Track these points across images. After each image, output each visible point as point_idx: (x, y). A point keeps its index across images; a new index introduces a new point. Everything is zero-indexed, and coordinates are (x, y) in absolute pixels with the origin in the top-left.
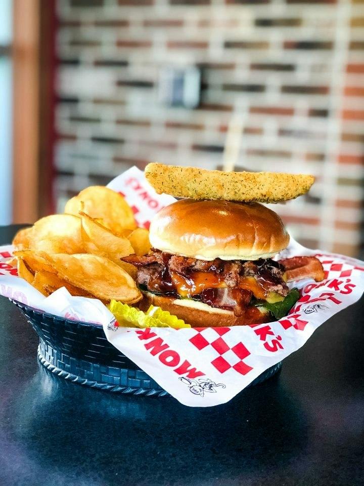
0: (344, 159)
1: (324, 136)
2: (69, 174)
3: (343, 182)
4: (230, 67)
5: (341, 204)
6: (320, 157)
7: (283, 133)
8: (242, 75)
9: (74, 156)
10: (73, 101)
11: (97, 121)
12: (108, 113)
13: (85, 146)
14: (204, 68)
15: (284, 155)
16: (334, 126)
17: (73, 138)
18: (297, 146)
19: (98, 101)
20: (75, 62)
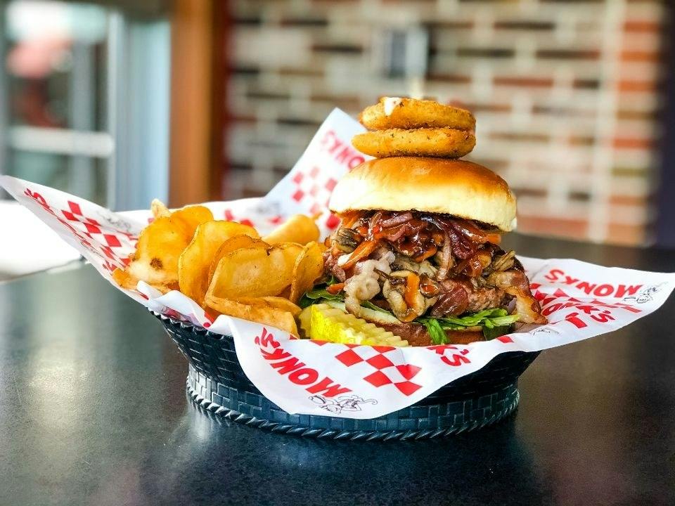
0: (620, 143)
1: (593, 114)
2: (246, 167)
3: (619, 172)
4: (467, 26)
5: (617, 200)
6: (588, 141)
7: (538, 110)
8: (483, 36)
9: (253, 144)
10: (252, 72)
11: (285, 97)
12: (300, 88)
13: (267, 131)
14: (432, 28)
15: (541, 139)
16: (606, 102)
17: (251, 120)
18: (557, 127)
19: (286, 72)
20: (254, 22)
